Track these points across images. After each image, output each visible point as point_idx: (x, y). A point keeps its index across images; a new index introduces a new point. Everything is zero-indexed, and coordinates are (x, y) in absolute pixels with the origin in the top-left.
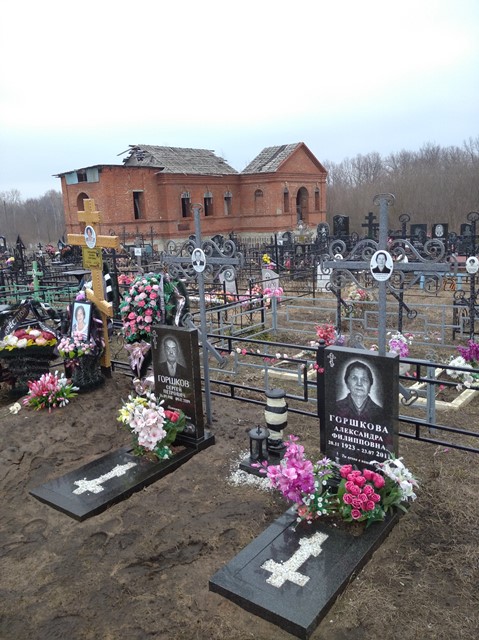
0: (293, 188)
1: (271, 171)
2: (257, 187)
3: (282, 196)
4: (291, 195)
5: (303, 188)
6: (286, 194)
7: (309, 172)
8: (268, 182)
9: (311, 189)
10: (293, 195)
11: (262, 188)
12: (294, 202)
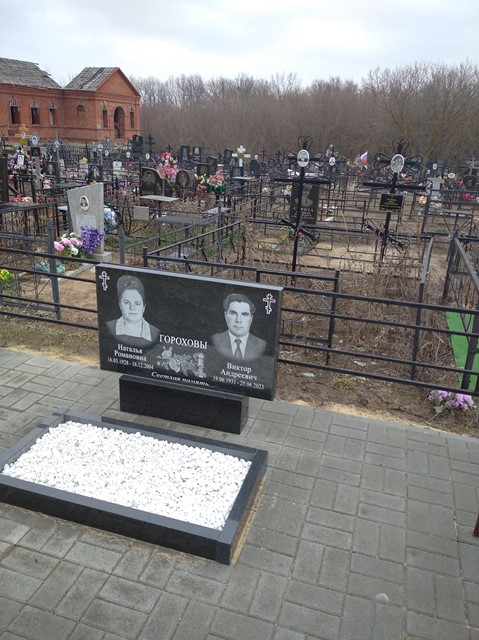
0: (111, 107)
1: (91, 90)
2: (79, 103)
3: (101, 113)
4: (109, 113)
5: (120, 107)
6: (105, 112)
7: (124, 94)
8: (89, 100)
9: (127, 110)
10: (111, 114)
11: (83, 104)
12: (112, 119)
